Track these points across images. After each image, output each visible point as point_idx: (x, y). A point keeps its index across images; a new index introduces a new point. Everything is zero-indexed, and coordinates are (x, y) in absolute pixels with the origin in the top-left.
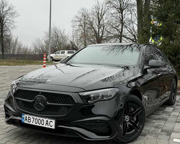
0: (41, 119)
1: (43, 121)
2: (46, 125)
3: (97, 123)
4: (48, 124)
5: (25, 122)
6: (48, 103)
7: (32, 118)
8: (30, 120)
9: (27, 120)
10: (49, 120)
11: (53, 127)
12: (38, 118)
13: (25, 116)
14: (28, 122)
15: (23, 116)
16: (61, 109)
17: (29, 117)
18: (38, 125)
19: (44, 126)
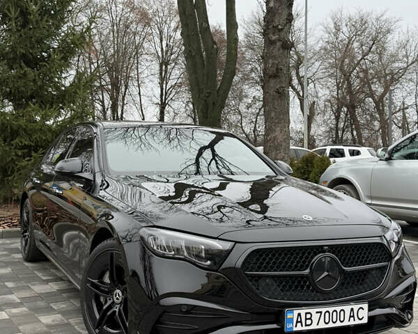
0: (338, 309)
2: (349, 321)
4: (353, 316)
5: (295, 329)
6: (345, 268)
7: (317, 312)
8: (310, 319)
9: (301, 322)
10: (356, 307)
11: (365, 320)
12: (331, 309)
13: (296, 312)
14: (306, 325)
15: (289, 316)
16: (370, 276)
17: (306, 313)
18: (331, 325)
19: (346, 323)
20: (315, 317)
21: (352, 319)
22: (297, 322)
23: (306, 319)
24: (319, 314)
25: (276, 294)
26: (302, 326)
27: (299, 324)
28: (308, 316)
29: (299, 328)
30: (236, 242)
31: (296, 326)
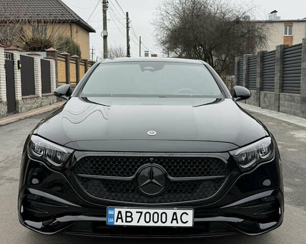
0: (160, 211)
1: (164, 215)
2: (172, 223)
4: (176, 219)
5: (116, 224)
6: (171, 178)
7: (137, 212)
8: (131, 217)
9: (121, 218)
10: (179, 212)
11: (190, 224)
12: (152, 211)
13: (117, 210)
14: (126, 222)
16: (201, 187)
17: (126, 212)
18: (151, 224)
19: (168, 224)
20: (136, 216)
21: (175, 222)
22: (118, 218)
23: (127, 217)
24: (140, 214)
25: (102, 194)
26: (122, 222)
27: (120, 220)
28: (129, 214)
29: (119, 223)
30: (75, 150)
31: (117, 221)
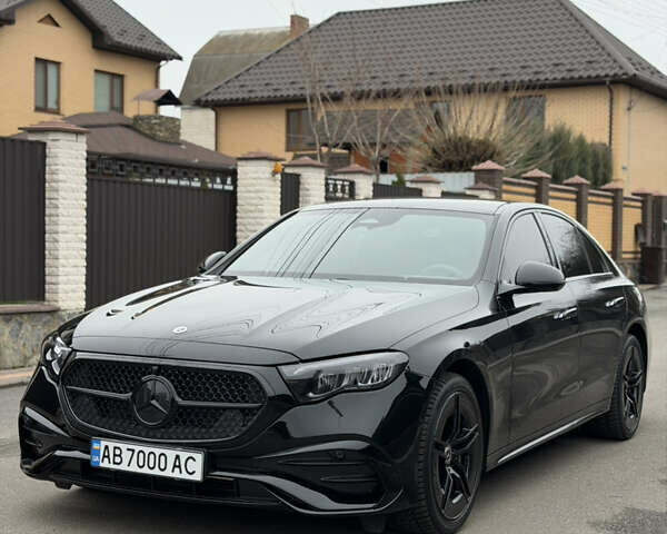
0: (158, 451)
1: (163, 457)
2: (173, 471)
3: (336, 459)
4: (179, 467)
5: (102, 465)
6: (179, 400)
7: (128, 449)
8: (120, 456)
9: (108, 457)
10: (184, 455)
11: (198, 477)
12: (147, 450)
13: (104, 443)
14: (115, 463)
15: (95, 446)
17: (115, 448)
18: (145, 470)
19: (168, 473)
20: (126, 455)
21: (177, 470)
22: (104, 456)
23: (115, 455)
24: (131, 452)
26: (110, 462)
27: (106, 460)
28: (118, 452)
29: (106, 464)
31: (103, 461)
